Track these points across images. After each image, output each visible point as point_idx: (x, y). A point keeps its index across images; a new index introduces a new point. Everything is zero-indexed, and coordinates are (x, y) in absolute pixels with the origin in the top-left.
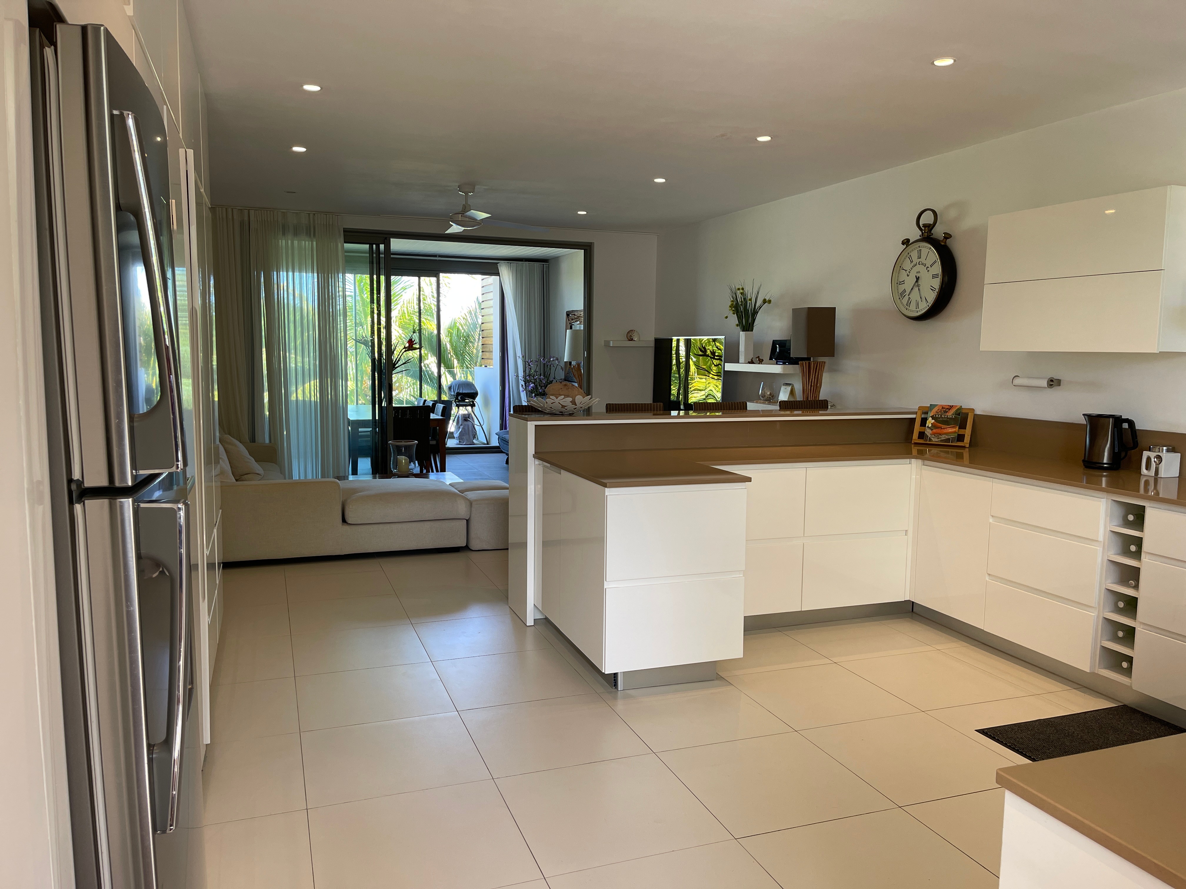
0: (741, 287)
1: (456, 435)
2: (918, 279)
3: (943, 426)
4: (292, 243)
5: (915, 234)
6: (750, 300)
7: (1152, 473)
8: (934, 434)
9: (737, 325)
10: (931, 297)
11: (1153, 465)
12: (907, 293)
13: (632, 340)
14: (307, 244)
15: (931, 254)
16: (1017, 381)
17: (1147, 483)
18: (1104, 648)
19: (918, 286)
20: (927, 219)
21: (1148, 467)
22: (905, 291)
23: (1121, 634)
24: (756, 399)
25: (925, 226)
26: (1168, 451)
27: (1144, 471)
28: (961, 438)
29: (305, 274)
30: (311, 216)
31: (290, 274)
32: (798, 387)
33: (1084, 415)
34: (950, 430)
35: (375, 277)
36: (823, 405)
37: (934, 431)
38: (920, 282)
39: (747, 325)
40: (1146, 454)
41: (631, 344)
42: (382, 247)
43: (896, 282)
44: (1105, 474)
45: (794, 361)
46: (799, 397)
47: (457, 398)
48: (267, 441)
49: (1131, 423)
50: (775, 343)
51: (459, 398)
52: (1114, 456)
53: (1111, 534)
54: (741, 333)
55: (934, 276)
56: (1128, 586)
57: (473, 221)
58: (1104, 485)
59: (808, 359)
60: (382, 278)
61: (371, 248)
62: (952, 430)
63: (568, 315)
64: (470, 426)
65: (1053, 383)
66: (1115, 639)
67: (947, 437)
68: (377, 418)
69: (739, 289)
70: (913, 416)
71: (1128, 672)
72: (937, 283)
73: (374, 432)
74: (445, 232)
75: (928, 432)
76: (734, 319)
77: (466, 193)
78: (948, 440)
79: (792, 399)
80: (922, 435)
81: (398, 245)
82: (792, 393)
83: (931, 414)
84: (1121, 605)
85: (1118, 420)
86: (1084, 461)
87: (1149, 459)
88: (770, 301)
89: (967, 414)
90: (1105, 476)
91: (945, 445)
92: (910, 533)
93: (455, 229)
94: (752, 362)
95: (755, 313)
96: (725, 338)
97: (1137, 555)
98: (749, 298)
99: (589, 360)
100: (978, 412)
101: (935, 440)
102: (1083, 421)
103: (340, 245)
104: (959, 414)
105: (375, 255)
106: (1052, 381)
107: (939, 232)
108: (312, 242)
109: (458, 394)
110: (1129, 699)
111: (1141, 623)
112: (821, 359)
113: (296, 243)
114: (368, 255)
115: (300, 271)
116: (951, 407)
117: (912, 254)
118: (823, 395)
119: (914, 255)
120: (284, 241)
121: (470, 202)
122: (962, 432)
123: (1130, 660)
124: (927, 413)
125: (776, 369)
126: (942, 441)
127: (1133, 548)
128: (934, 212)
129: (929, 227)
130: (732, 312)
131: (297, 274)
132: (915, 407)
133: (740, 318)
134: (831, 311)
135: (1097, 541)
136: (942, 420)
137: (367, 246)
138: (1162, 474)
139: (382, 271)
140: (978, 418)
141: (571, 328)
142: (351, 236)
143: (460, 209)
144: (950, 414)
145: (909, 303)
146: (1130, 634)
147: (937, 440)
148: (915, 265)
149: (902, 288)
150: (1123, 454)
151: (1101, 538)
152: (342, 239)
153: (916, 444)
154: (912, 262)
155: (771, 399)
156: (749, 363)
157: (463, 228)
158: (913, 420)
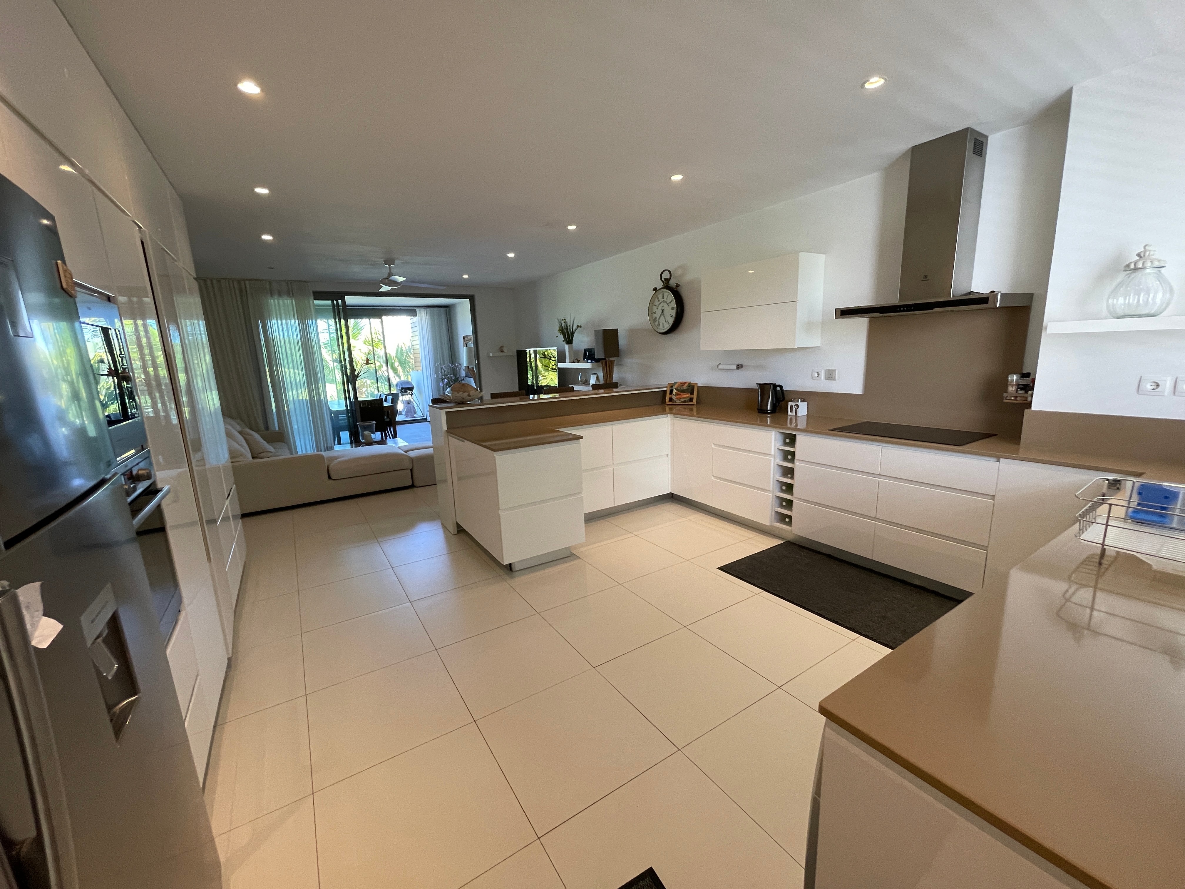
0: (563, 319)
1: (404, 413)
2: (663, 311)
3: (682, 394)
4: (278, 302)
5: (660, 285)
6: (570, 326)
7: (794, 414)
8: (677, 398)
9: (563, 341)
10: (671, 321)
11: (794, 410)
12: (657, 319)
13: (503, 352)
14: (288, 302)
15: (669, 296)
16: (720, 367)
17: (791, 419)
18: (777, 512)
19: (664, 315)
20: (666, 275)
21: (791, 411)
22: (656, 317)
23: (784, 504)
24: (577, 383)
25: (665, 279)
26: (801, 401)
27: (789, 413)
28: (691, 400)
29: (289, 321)
30: (289, 283)
31: (279, 321)
32: (601, 375)
33: (757, 384)
34: (686, 396)
35: (337, 320)
36: (616, 385)
37: (678, 396)
38: (665, 312)
39: (569, 341)
40: (790, 404)
41: (502, 354)
42: (340, 301)
43: (651, 313)
44: (769, 416)
45: (597, 361)
46: (602, 381)
47: (401, 391)
48: (277, 429)
49: (781, 387)
50: (585, 350)
51: (403, 391)
52: (774, 406)
53: (778, 450)
54: (566, 345)
55: (672, 309)
56: (787, 478)
57: (395, 283)
58: (768, 423)
59: (605, 359)
60: (343, 321)
61: (333, 303)
62: (687, 396)
63: (464, 338)
64: (412, 408)
65: (739, 367)
66: (781, 506)
67: (684, 400)
68: (349, 408)
69: (563, 320)
70: (666, 389)
71: (790, 524)
72: (674, 313)
73: (348, 417)
74: (379, 291)
75: (674, 397)
76: (561, 337)
77: (389, 266)
78: (685, 401)
79: (598, 383)
80: (671, 399)
81: (350, 300)
82: (598, 378)
83: (675, 387)
84: (784, 488)
85: (775, 386)
86: (758, 409)
87: (792, 406)
88: (581, 327)
89: (694, 386)
90: (769, 417)
91: (683, 404)
92: (669, 456)
93: (385, 288)
94: (573, 362)
95: (573, 333)
96: (557, 349)
97: (792, 461)
98: (569, 325)
99: (478, 365)
100: (699, 385)
101: (678, 402)
102: (756, 387)
103: (311, 302)
104: (689, 387)
105: (336, 307)
106: (738, 366)
107: (673, 283)
108: (292, 300)
109: (402, 389)
110: (790, 537)
111: (796, 498)
112: (612, 359)
113: (281, 301)
114: (331, 307)
115: (286, 319)
116: (685, 383)
117: (658, 296)
118: (614, 380)
119: (660, 297)
120: (272, 301)
121: (392, 271)
122: (692, 396)
123: (790, 517)
124: (672, 387)
125: (588, 365)
126: (682, 402)
127: (789, 457)
128: (669, 271)
129: (667, 280)
130: (559, 334)
131: (284, 321)
132: (666, 384)
133: (565, 337)
134: (616, 331)
135: (771, 454)
136: (681, 391)
137: (330, 302)
138: (799, 414)
139: (342, 316)
140: (699, 388)
141: (466, 346)
142: (319, 295)
143: (386, 276)
144: (685, 387)
145: (659, 325)
146: (789, 504)
147: (679, 402)
148: (661, 303)
149: (654, 316)
150: (777, 404)
151: (773, 453)
152: (312, 298)
153: (667, 404)
154: (659, 301)
155: (586, 383)
156: (572, 363)
157: (391, 288)
158: (665, 392)
